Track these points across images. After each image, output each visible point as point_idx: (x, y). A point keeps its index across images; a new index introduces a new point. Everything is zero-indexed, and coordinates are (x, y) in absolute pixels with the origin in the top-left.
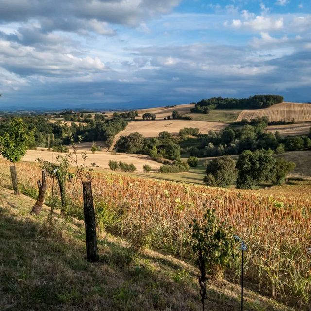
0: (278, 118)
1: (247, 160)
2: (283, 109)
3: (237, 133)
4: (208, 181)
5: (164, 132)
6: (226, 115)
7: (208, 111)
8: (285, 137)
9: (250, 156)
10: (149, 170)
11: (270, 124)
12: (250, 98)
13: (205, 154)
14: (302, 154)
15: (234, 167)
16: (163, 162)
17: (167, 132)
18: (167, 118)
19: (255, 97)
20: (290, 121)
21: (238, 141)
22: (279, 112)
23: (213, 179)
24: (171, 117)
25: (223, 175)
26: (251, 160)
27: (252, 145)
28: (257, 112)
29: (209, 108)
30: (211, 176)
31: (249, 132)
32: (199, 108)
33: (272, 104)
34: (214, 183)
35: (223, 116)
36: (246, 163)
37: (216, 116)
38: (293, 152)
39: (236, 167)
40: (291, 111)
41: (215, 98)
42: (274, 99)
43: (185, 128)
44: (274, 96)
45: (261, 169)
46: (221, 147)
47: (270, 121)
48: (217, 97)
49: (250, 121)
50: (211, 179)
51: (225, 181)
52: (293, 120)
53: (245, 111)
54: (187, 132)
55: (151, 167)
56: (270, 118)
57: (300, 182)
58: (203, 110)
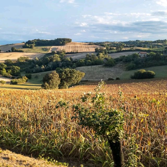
0: (70, 51)
1: (63, 73)
2: (72, 46)
3: (51, 58)
4: (45, 87)
5: (8, 60)
6: (43, 49)
7: (32, 47)
8: (75, 60)
9: (65, 71)
10: (4, 83)
11: (67, 53)
12: (55, 40)
13: (34, 71)
14: (85, 68)
15: (58, 77)
16: (11, 77)
17: (10, 60)
18: (8, 51)
19: (58, 39)
20: (76, 52)
21: (52, 63)
22: (70, 47)
23: (48, 85)
24: (11, 51)
25: (53, 83)
26: (65, 73)
27: (59, 65)
28: (59, 47)
29: (33, 45)
30: (46, 84)
31: (57, 58)
32: (27, 45)
33: (66, 43)
34: (49, 87)
35: (41, 50)
36: (63, 75)
37: (38, 50)
38: (80, 67)
39: (59, 77)
40: (76, 47)
41: (36, 40)
42: (67, 40)
43: (21, 57)
44: (67, 39)
45: (71, 78)
46: (43, 67)
47: (66, 52)
48: (37, 39)
49: (56, 52)
50: (46, 85)
51: (54, 86)
52: (77, 51)
53: (53, 47)
54: (22, 59)
55: (5, 81)
56: (66, 50)
57: (87, 82)
58: (30, 47)
